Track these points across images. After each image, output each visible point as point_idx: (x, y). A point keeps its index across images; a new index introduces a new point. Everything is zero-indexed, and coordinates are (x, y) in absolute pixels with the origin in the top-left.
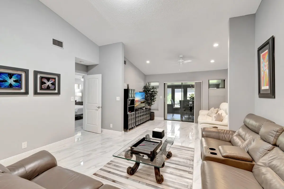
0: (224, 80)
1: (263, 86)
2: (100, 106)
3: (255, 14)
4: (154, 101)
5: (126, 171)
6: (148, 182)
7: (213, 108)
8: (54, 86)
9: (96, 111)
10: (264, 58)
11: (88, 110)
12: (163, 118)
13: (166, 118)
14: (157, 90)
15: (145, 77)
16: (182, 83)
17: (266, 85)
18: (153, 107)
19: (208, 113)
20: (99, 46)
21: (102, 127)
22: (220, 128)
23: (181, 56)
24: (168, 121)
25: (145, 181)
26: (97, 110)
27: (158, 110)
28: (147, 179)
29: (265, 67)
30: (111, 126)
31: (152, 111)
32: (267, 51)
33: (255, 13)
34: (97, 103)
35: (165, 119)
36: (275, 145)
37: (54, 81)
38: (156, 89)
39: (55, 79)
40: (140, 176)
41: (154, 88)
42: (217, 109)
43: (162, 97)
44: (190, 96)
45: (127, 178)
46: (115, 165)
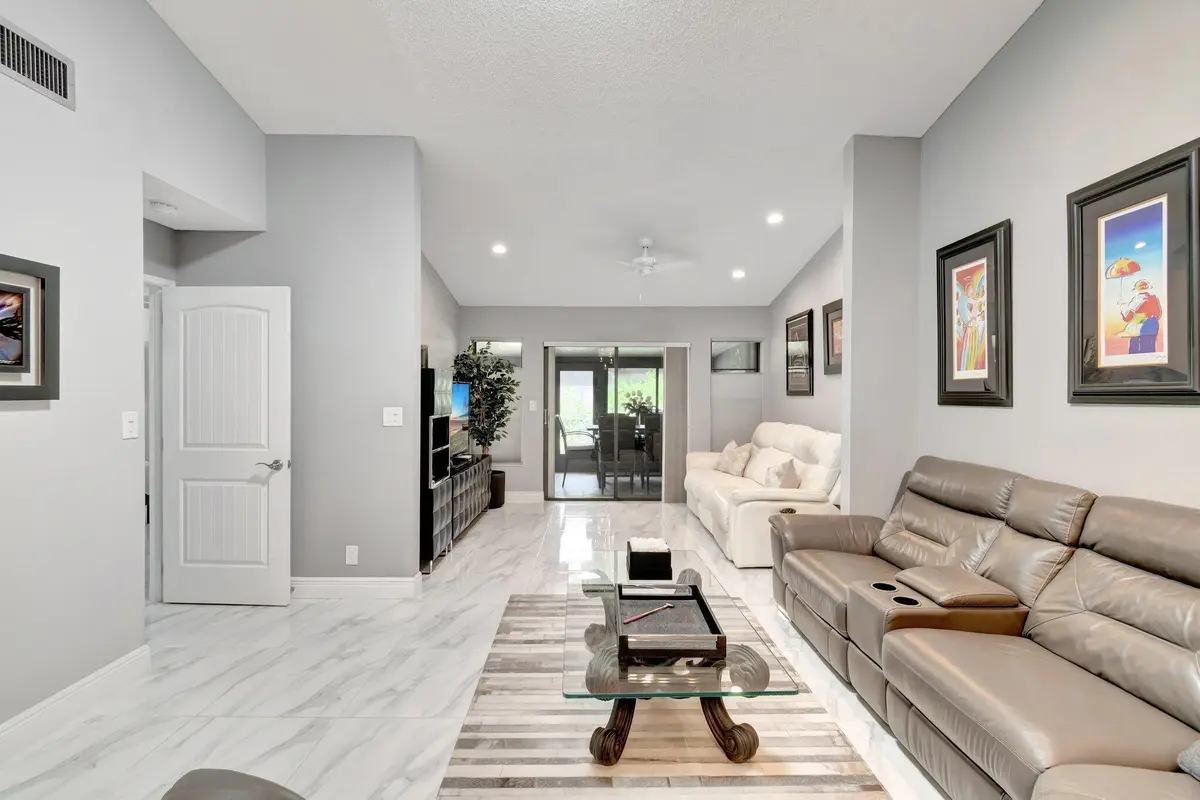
0: (758, 345)
1: (959, 369)
2: (285, 457)
3: (919, 140)
4: (503, 425)
5: (587, 753)
6: (699, 770)
7: (732, 445)
8: (18, 342)
9: (258, 486)
10: (965, 283)
11: (189, 483)
12: (541, 494)
13: (550, 495)
14: (516, 375)
15: (460, 315)
16: (616, 348)
17: (973, 365)
18: (496, 449)
19: (719, 464)
20: (267, 133)
21: (297, 569)
22: (802, 509)
23: (646, 241)
24: (556, 503)
25: (680, 770)
26: (265, 482)
27: (518, 460)
28: (686, 761)
29: (971, 310)
30: (352, 555)
31: (495, 467)
32: (984, 261)
33: (920, 136)
34: (264, 442)
35: (547, 498)
36: (1076, 544)
37: (21, 308)
38: (512, 372)
39: (21, 294)
40: (650, 757)
41: (503, 366)
42: (747, 446)
43: (535, 406)
44: (627, 401)
45: (607, 782)
46: (502, 744)
